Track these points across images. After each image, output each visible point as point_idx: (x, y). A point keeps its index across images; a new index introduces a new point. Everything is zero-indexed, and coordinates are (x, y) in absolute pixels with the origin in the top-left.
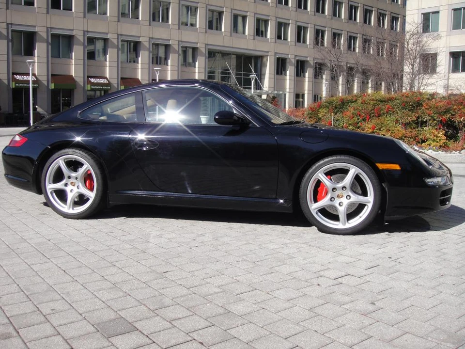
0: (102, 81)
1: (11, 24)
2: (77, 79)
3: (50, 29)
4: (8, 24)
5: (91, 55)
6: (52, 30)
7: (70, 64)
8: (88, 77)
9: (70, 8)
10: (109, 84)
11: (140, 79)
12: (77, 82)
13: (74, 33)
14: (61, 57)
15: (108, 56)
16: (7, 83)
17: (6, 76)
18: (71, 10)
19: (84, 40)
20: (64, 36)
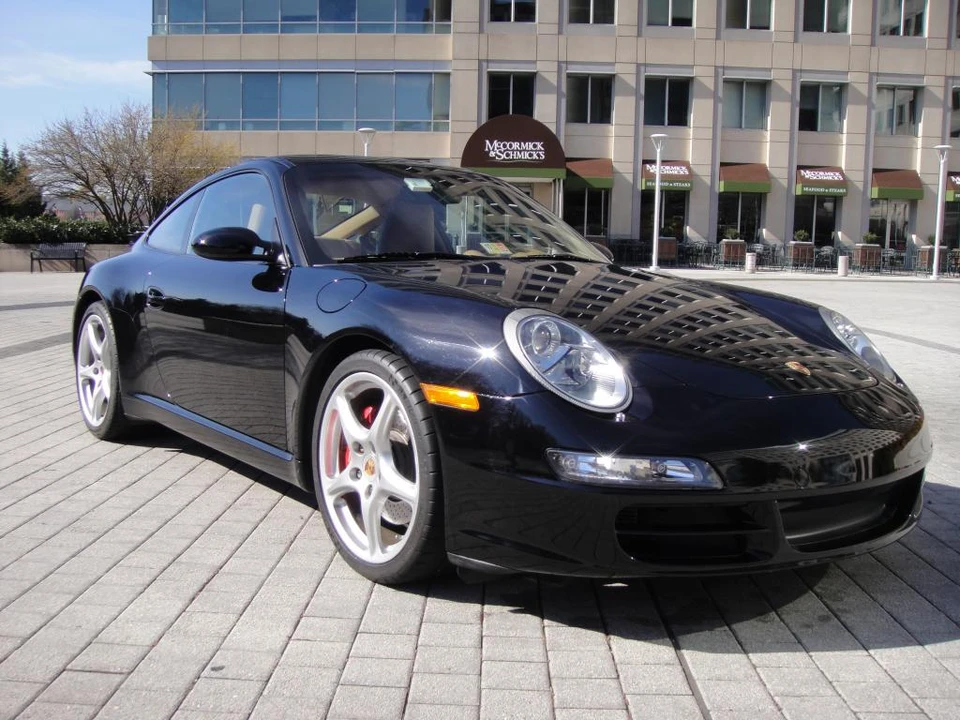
0: (829, 176)
1: (646, 65)
2: (774, 172)
3: (721, 70)
4: (638, 66)
5: (808, 120)
6: (726, 72)
7: (760, 142)
8: (800, 167)
9: (766, 25)
10: (844, 183)
11: (918, 171)
12: (773, 178)
13: (772, 76)
14: (743, 126)
15: (845, 121)
16: (631, 181)
17: (630, 167)
18: (768, 28)
19: (793, 90)
20: (752, 84)
